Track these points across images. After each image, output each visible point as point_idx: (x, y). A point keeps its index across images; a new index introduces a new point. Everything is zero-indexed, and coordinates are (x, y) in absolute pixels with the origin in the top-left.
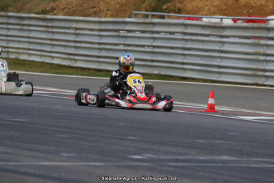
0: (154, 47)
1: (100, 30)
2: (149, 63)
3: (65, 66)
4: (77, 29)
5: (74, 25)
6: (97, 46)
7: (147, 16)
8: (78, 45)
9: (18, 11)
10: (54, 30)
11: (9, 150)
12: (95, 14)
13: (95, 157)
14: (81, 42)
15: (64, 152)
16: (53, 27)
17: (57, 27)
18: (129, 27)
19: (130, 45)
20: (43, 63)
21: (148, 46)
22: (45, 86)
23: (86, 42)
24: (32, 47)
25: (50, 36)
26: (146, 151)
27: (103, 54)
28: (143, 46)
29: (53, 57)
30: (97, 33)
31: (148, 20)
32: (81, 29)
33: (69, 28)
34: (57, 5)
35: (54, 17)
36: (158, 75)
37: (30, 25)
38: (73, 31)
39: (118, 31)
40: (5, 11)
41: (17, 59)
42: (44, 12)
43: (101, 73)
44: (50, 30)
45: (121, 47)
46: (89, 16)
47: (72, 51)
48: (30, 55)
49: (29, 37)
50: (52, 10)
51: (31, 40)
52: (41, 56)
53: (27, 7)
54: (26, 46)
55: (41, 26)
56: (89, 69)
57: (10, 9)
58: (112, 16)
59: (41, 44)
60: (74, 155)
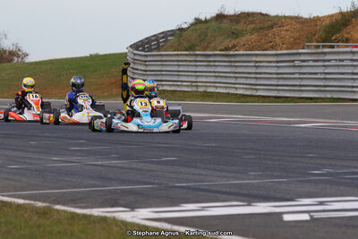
0: (326, 73)
1: (277, 62)
2: (322, 89)
3: (247, 96)
4: (257, 62)
5: (254, 59)
6: (275, 76)
7: (318, 47)
8: (258, 76)
9: (204, 50)
10: (236, 64)
11: (203, 172)
12: (273, 48)
13: (278, 174)
14: (260, 73)
15: (251, 171)
16: (235, 62)
17: (239, 62)
18: (302, 58)
19: (304, 74)
20: (228, 93)
21: (321, 73)
22: (231, 114)
23: (265, 73)
24: (218, 80)
25: (233, 69)
26: (324, 166)
27: (281, 82)
28: (316, 74)
29: (236, 88)
30: (275, 64)
31: (320, 51)
32: (260, 62)
33: (250, 62)
34: (238, 43)
35: (236, 53)
36: (330, 98)
37: (215, 61)
38: (253, 64)
39: (293, 61)
40: (193, 50)
41: (205, 92)
42: (226, 49)
43: (280, 100)
44: (233, 64)
45: (297, 76)
46: (266, 50)
47: (253, 82)
48: (216, 87)
49: (215, 72)
50: (234, 47)
51: (217, 74)
52: (226, 87)
53: (212, 45)
54: (212, 80)
55: (225, 62)
56: (269, 97)
57: (197, 48)
58: (287, 49)
59: (226, 77)
60: (260, 173)
